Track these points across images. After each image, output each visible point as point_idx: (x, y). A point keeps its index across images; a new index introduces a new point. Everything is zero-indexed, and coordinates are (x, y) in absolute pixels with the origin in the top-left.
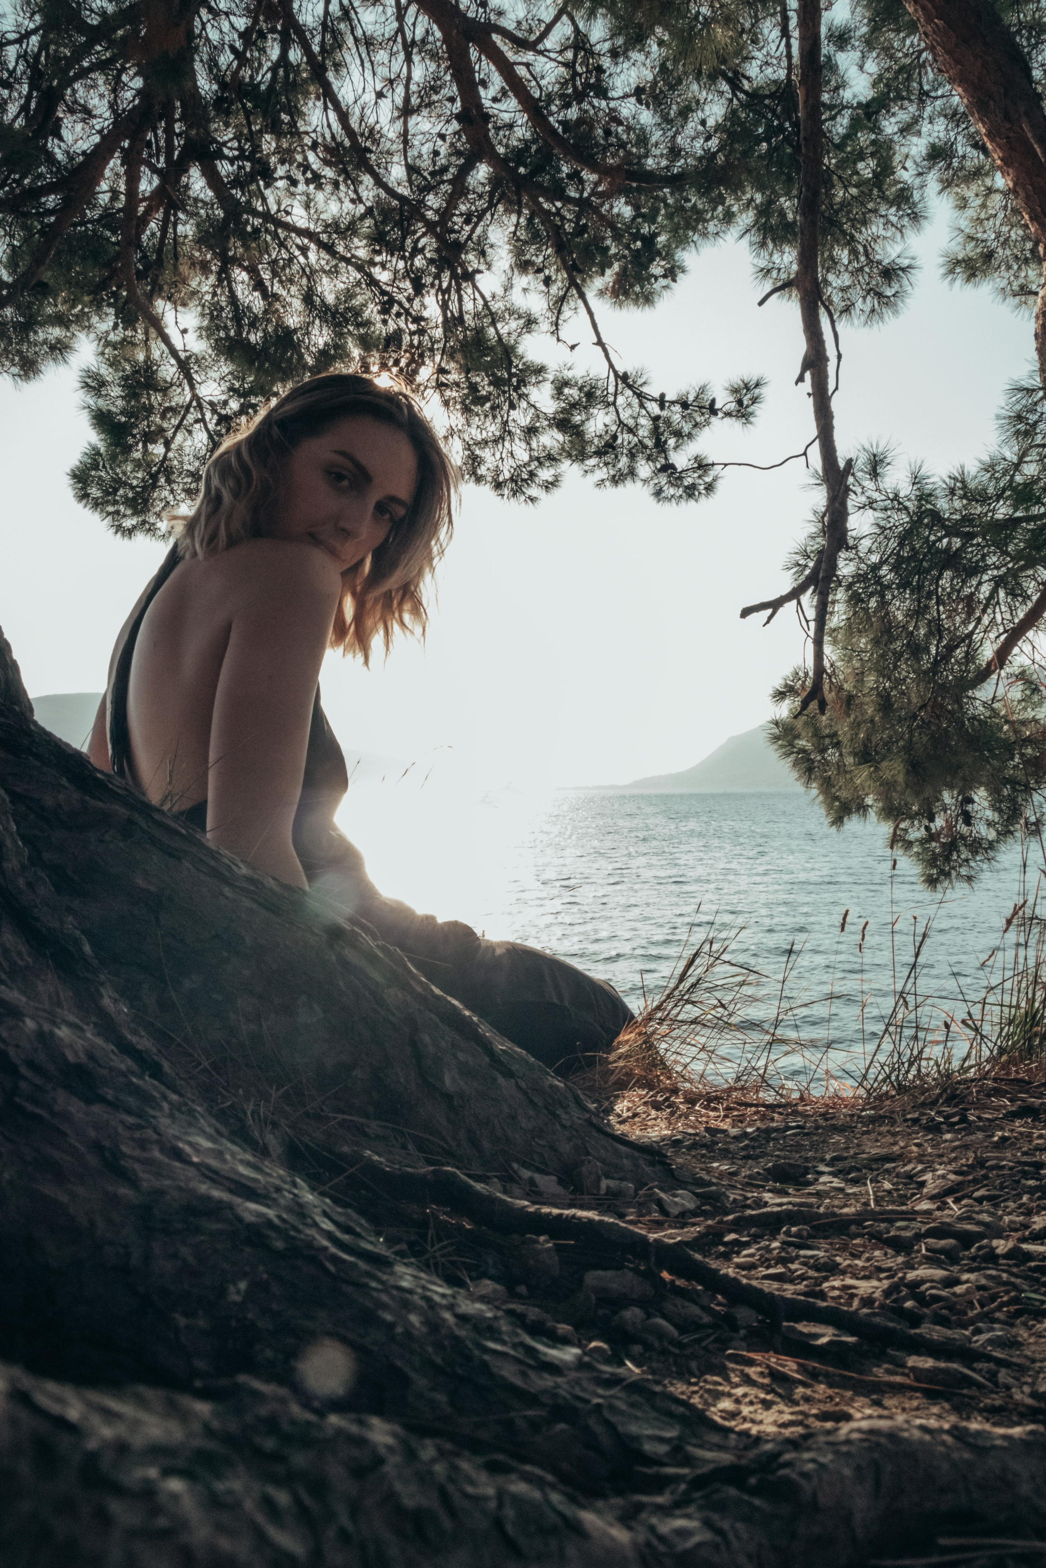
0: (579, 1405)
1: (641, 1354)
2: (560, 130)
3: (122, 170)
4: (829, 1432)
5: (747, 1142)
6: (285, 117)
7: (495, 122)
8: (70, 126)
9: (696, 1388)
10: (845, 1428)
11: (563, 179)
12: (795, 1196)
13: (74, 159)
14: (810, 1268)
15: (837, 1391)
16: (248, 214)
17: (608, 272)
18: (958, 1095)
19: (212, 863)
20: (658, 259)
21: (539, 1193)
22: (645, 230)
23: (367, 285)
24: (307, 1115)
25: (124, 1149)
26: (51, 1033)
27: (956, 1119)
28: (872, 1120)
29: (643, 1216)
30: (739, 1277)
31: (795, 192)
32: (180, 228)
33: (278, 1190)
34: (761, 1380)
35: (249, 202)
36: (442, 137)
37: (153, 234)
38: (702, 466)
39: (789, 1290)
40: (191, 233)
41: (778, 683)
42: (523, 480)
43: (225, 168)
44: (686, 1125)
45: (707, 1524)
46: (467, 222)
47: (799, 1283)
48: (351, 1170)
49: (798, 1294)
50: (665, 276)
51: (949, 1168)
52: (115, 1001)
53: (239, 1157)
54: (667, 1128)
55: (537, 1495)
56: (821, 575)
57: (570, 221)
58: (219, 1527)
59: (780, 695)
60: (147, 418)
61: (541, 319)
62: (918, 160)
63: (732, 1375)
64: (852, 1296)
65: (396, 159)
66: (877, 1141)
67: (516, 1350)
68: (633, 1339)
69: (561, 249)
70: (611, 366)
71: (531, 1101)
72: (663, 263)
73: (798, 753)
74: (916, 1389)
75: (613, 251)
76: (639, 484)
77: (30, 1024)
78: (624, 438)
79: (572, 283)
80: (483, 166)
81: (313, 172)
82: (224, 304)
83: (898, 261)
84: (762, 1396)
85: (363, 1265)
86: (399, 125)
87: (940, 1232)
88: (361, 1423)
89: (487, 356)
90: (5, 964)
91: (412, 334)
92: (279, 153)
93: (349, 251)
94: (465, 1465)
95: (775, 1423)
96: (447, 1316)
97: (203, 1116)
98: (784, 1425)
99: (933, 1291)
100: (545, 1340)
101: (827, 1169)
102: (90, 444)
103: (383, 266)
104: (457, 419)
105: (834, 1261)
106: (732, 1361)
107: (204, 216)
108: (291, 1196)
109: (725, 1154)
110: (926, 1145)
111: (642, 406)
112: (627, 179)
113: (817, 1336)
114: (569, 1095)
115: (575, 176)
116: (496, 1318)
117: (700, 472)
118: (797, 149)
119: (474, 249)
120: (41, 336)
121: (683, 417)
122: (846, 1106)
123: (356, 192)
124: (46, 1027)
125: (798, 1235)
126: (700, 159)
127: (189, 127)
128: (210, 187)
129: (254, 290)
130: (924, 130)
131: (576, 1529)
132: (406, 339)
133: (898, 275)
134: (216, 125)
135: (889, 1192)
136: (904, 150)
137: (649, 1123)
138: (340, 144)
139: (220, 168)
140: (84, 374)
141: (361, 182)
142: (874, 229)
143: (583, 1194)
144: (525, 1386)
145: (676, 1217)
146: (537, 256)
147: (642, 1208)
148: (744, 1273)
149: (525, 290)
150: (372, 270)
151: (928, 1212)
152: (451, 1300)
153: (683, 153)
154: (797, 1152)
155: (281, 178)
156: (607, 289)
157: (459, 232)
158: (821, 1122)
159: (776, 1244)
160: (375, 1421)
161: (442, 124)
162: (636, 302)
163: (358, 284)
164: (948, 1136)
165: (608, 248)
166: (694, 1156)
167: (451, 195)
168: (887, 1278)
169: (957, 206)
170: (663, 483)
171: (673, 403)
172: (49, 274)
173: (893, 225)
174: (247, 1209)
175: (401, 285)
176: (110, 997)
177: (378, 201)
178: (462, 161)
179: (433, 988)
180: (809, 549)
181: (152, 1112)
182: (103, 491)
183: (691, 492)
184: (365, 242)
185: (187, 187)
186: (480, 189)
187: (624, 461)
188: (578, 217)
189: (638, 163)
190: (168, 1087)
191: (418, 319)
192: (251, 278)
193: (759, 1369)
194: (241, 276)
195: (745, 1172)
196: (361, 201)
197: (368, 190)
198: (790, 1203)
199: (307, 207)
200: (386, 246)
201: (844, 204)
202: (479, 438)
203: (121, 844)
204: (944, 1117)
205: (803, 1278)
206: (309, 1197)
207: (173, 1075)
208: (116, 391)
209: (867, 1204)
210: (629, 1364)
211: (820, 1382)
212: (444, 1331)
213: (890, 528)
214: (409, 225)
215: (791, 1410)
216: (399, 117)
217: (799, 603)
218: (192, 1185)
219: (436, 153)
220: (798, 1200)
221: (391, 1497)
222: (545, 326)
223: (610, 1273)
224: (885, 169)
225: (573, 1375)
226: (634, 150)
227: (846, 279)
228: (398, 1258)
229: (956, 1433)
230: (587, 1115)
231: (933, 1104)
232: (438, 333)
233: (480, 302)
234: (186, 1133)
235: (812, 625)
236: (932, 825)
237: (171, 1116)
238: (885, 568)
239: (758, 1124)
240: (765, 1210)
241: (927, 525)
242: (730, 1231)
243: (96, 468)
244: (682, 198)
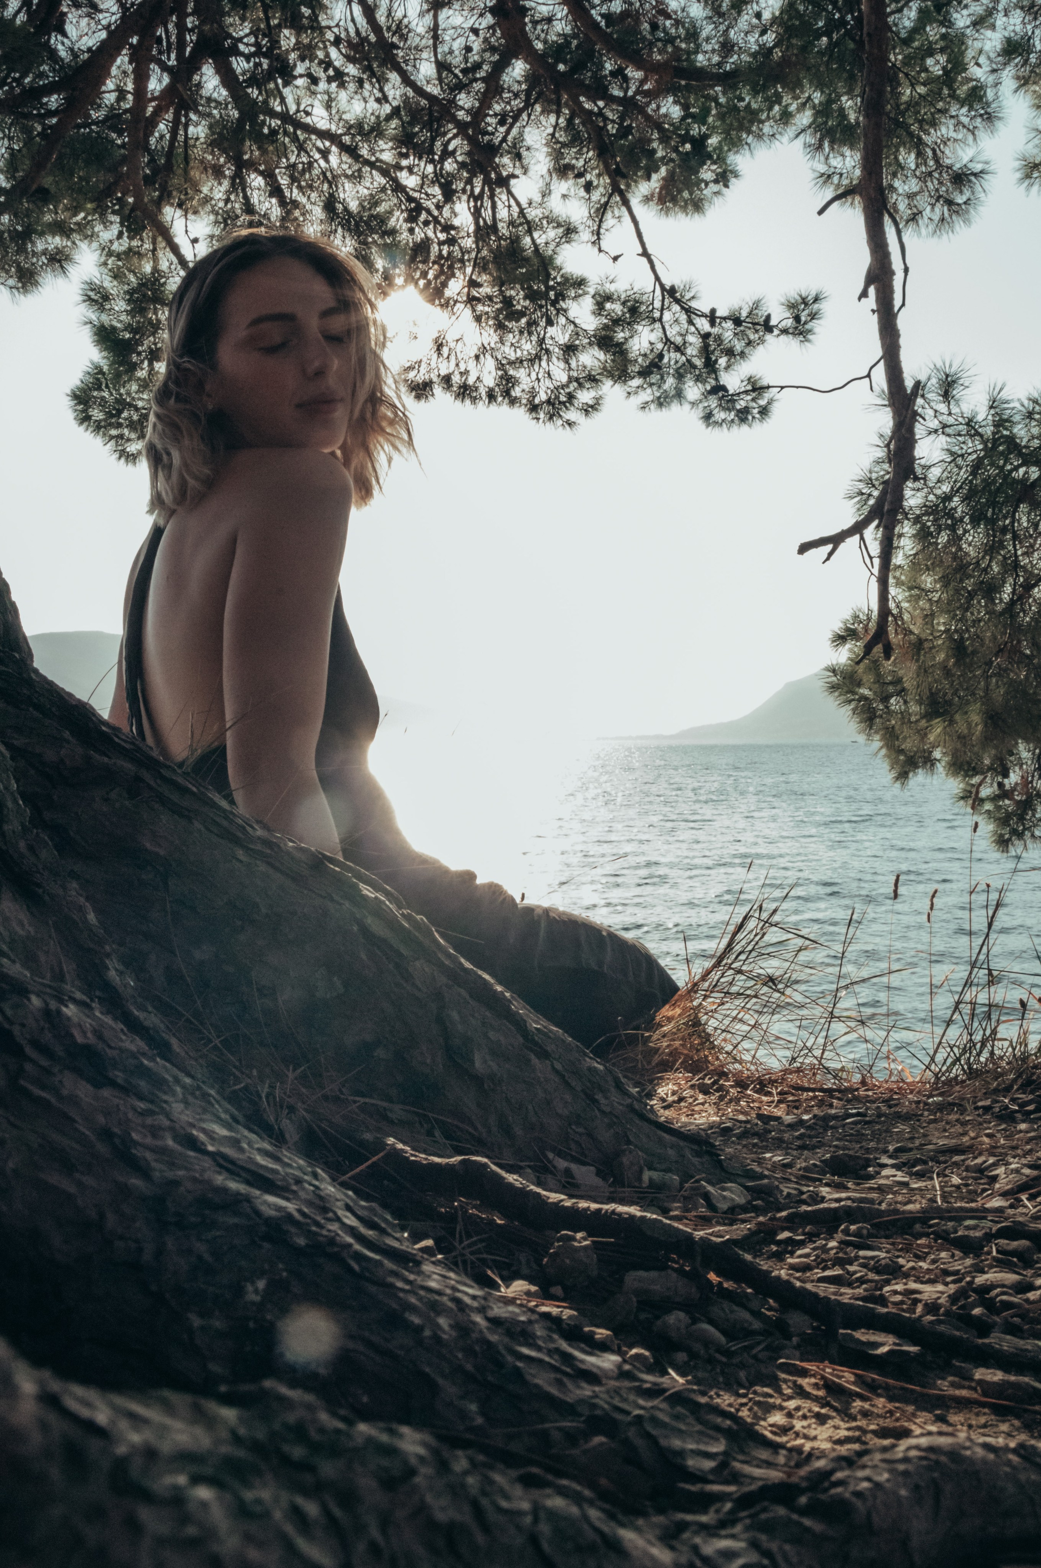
0: (619, 1416)
1: (685, 1363)
2: (603, 24)
3: (130, 68)
4: (885, 1449)
5: (802, 1131)
6: (306, 11)
7: (532, 16)
8: (74, 21)
9: (744, 1400)
10: (904, 1444)
11: (606, 76)
12: (855, 1191)
13: (78, 56)
14: (870, 1270)
15: (897, 1405)
16: (265, 115)
17: (655, 177)
18: (1034, 1081)
19: (225, 823)
20: (709, 162)
21: (576, 1186)
22: (695, 131)
23: (393, 191)
24: (326, 1098)
25: (135, 1136)
26: (59, 1012)
27: (1031, 1107)
28: (941, 1107)
29: (688, 1210)
30: (792, 1280)
31: (857, 91)
32: (191, 129)
33: (299, 1181)
34: (815, 1392)
35: (266, 102)
36: (475, 31)
37: (162, 137)
38: (757, 388)
39: (847, 1295)
40: (202, 135)
41: (837, 627)
42: (560, 403)
43: (240, 65)
44: (736, 1110)
45: (754, 1545)
46: (502, 122)
47: (858, 1287)
48: (375, 1159)
49: (857, 1299)
50: (716, 181)
51: (1024, 1161)
52: (121, 973)
53: (256, 1146)
54: (716, 1114)
55: (574, 1510)
56: (886, 508)
57: (613, 121)
58: (248, 1538)
59: (840, 639)
60: (154, 334)
61: (581, 228)
62: (992, 55)
63: (784, 1386)
64: (916, 1302)
65: (425, 55)
66: (945, 1130)
67: (551, 1357)
68: (677, 1347)
69: (604, 151)
70: (657, 278)
71: (567, 1084)
72: (714, 167)
73: (859, 701)
74: (983, 1405)
75: (660, 154)
76: (687, 407)
77: (36, 1001)
78: (671, 358)
79: (616, 189)
80: (519, 62)
81: (336, 69)
82: (239, 212)
83: (970, 165)
84: (817, 1409)
85: (388, 1264)
86: (428, 19)
87: (1013, 1232)
88: (392, 1432)
89: (522, 268)
90: (5, 934)
91: (441, 243)
92: (298, 49)
93: (373, 154)
94: (498, 1478)
95: (830, 1439)
96: (478, 1319)
97: (218, 1102)
98: (840, 1442)
99: (1004, 1297)
100: (583, 1345)
101: (890, 1162)
102: (93, 363)
103: (410, 169)
104: (490, 336)
105: (897, 1263)
106: (784, 1372)
107: (218, 116)
108: (312, 1188)
109: (779, 1144)
110: (998, 1135)
111: (691, 322)
112: (676, 76)
113: (876, 1345)
114: (609, 1079)
115: (619, 73)
116: (530, 1322)
117: (754, 395)
118: (860, 44)
119: (509, 152)
120: (40, 246)
121: (736, 334)
122: (911, 1092)
123: (381, 90)
124: (53, 1005)
125: (858, 1234)
126: (754, 55)
127: (202, 23)
128: (224, 86)
129: (271, 195)
130: (999, 23)
131: (615, 1547)
132: (435, 248)
133: (970, 181)
134: (231, 20)
135: (958, 1187)
136: (978, 45)
137: (696, 1108)
138: (366, 39)
139: (235, 65)
140: (86, 287)
141: (387, 80)
142: (944, 130)
143: (624, 1186)
144: (561, 1396)
145: (725, 1213)
146: (577, 159)
147: (688, 1202)
148: (798, 1275)
149: (564, 196)
150: (398, 174)
151: (1000, 1210)
152: (483, 1302)
153: (736, 48)
154: (858, 1142)
155: (301, 76)
156: (652, 195)
157: (493, 134)
158: (884, 1109)
159: (833, 1244)
160: (405, 1430)
161: (475, 17)
162: (684, 209)
163: (383, 190)
164: (1023, 1126)
165: (654, 151)
166: (744, 1146)
167: (485, 94)
168: (954, 1282)
169: (1034, 106)
170: (713, 406)
171: (725, 319)
172: (50, 179)
173: (964, 126)
174: (265, 1202)
175: (429, 191)
176: (116, 970)
177: (406, 100)
178: (496, 57)
179: (463, 960)
180: (874, 476)
181: (165, 1097)
182: (106, 413)
183: (743, 416)
184: (390, 144)
185: (199, 86)
186: (516, 88)
187: (670, 382)
188: (622, 118)
189: (687, 60)
190: (180, 1069)
191: (447, 228)
192: (267, 184)
193: (813, 1380)
194: (256, 181)
195: (801, 1164)
196: (387, 101)
197: (395, 89)
198: (848, 1198)
199: (328, 107)
200: (414, 149)
201: (913, 104)
202: (512, 357)
203: (127, 803)
204: (1019, 1105)
205: (862, 1281)
206: (329, 1189)
207: (183, 1054)
208: (120, 305)
209: (933, 1200)
210: (671, 1371)
211: (879, 1396)
212: (474, 1335)
213: (962, 456)
214: (439, 126)
215: (847, 1425)
216: (428, 11)
217: (862, 538)
218: (207, 1175)
219: (468, 49)
220: (858, 1195)
221: (422, 1509)
222: (585, 235)
223: (653, 1274)
224: (957, 65)
225: (613, 1383)
226: (683, 46)
227: (913, 185)
228: (425, 1256)
229: (1022, 1452)
230: (629, 1101)
231: (1008, 1090)
232: (469, 243)
233: (515, 209)
234: (201, 1120)
235: (876, 561)
236: (1006, 781)
237: (186, 1103)
238: (956, 499)
239: (816, 1110)
240: (821, 1206)
241: (1002, 453)
242: (783, 1229)
243: (99, 389)
244: (735, 97)
